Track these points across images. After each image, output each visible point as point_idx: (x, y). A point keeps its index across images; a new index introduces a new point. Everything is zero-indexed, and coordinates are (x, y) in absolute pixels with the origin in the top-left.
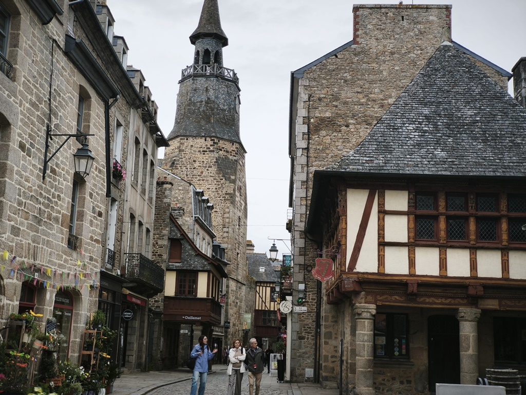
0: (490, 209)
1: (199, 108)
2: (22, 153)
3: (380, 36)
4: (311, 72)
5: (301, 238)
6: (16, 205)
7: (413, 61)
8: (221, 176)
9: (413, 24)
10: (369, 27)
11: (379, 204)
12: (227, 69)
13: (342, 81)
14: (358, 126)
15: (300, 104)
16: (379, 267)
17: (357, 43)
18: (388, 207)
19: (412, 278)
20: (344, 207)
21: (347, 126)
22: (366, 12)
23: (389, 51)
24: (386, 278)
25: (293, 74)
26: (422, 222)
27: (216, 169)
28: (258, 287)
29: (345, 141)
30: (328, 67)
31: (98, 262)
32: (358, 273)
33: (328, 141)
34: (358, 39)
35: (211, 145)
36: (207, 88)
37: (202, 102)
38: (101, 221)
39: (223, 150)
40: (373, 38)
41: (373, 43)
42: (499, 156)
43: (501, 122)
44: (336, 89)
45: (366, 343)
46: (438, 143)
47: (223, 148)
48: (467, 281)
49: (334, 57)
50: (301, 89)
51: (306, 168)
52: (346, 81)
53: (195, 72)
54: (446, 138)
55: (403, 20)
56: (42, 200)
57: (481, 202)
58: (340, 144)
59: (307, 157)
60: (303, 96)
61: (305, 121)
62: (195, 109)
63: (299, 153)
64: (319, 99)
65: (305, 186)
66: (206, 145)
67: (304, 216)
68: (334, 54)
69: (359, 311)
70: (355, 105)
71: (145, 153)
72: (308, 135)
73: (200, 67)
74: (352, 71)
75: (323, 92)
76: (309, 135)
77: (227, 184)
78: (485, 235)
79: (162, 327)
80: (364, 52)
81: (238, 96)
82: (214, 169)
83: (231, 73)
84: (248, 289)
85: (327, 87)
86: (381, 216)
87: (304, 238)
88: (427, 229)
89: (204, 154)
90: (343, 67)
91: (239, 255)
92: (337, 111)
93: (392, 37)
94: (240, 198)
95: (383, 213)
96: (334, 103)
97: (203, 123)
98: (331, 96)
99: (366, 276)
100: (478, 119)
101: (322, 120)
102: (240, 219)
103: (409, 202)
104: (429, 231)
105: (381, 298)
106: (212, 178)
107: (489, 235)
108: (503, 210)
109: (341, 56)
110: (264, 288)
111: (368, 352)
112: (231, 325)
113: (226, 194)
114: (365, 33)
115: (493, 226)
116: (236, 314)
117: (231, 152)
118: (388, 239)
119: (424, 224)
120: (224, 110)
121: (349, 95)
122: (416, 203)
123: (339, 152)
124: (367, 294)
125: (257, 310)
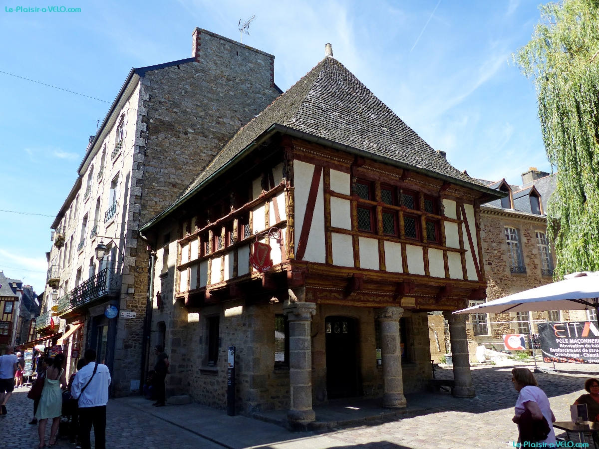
3: (219, 62)
4: (154, 74)
5: (133, 238)
7: (245, 91)
9: (245, 61)
10: (209, 51)
11: (325, 184)
14: (196, 136)
16: (327, 257)
17: (198, 61)
18: (332, 188)
19: (356, 272)
21: (186, 133)
23: (226, 77)
24: (334, 270)
25: (135, 70)
29: (183, 147)
30: (171, 75)
32: (307, 263)
33: (167, 144)
34: (199, 59)
40: (212, 61)
41: (213, 67)
44: (176, 97)
48: (401, 277)
49: (176, 67)
50: (141, 88)
51: (142, 167)
52: (186, 92)
55: (237, 55)
58: (178, 148)
59: (145, 156)
60: (144, 95)
61: (144, 119)
63: (136, 150)
64: (159, 102)
65: (140, 185)
67: (138, 215)
68: (177, 64)
70: (194, 116)
74: (193, 85)
75: (164, 96)
76: (147, 134)
80: (204, 71)
85: (168, 93)
86: (328, 195)
87: (136, 238)
88: (365, 219)
90: (184, 79)
92: (176, 118)
93: (229, 66)
95: (328, 192)
96: (174, 110)
98: (172, 103)
99: (315, 267)
101: (162, 122)
103: (351, 186)
104: (366, 222)
105: (321, 295)
107: (411, 232)
108: (422, 209)
109: (183, 68)
114: (206, 55)
118: (334, 224)
121: (189, 106)
123: (177, 156)
124: (308, 290)
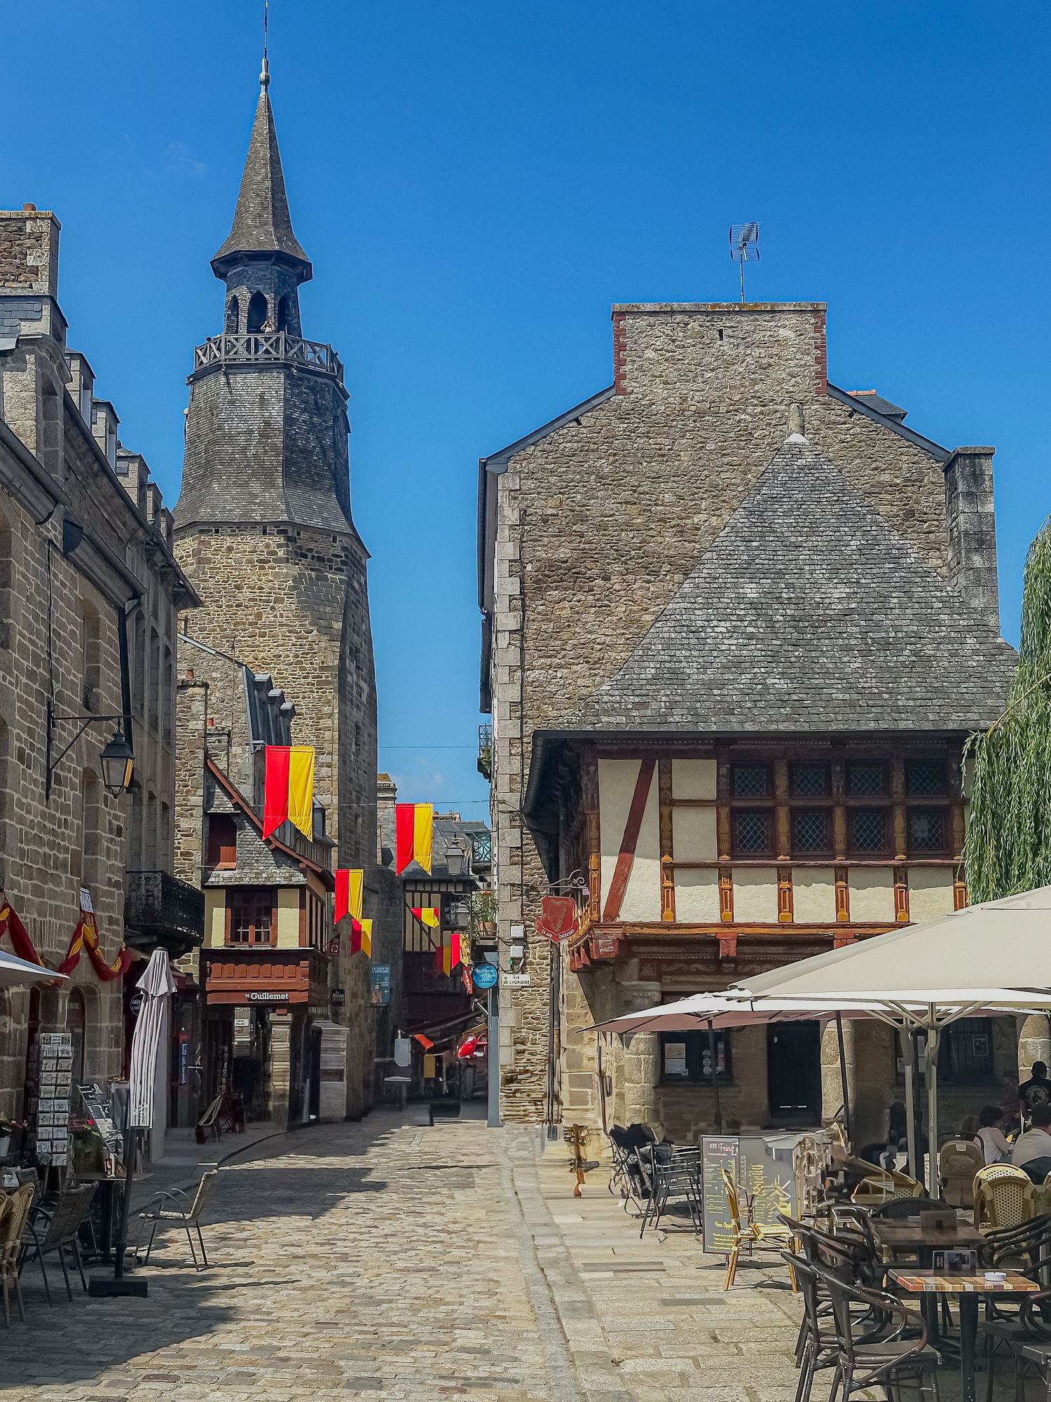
0: (874, 789)
1: (245, 448)
2: (22, 766)
3: (673, 376)
4: (524, 459)
5: (514, 827)
6: (18, 860)
7: (746, 430)
8: (307, 622)
9: (742, 347)
10: (650, 354)
11: (660, 789)
12: (312, 345)
13: (593, 477)
14: (630, 577)
15: (503, 531)
16: (663, 911)
17: (623, 392)
18: (677, 794)
19: (726, 930)
20: (593, 796)
21: (607, 579)
22: (641, 323)
23: (693, 408)
24: (676, 932)
25: (484, 465)
26: (745, 820)
27: (293, 607)
28: (409, 895)
29: (603, 608)
30: (561, 447)
31: (119, 925)
32: (623, 924)
33: (565, 613)
34: (624, 383)
35: (279, 546)
36: (262, 396)
37: (250, 432)
38: (121, 844)
39: (309, 555)
40: (657, 380)
41: (660, 390)
42: (890, 685)
43: (897, 611)
44: (579, 496)
45: (642, 1057)
46: (775, 657)
47: (310, 550)
48: (830, 932)
49: (575, 424)
50: (503, 498)
51: (519, 674)
52: (600, 477)
53: (231, 355)
54: (790, 648)
55: (721, 339)
56: (45, 837)
57: (856, 777)
58: (591, 618)
59: (522, 649)
60: (509, 514)
61: (513, 568)
62: (233, 453)
63: (502, 641)
64: (542, 519)
65: (518, 714)
66: (267, 546)
67: (519, 779)
68: (574, 416)
69: (628, 997)
70: (622, 530)
71: (155, 635)
72: (522, 602)
73: (243, 341)
74: (615, 455)
75: (551, 502)
76: (523, 600)
77: (323, 644)
78: (865, 840)
79: (199, 1021)
80: (639, 411)
81: (344, 412)
82: (289, 606)
83: (323, 355)
84: (385, 902)
85: (560, 493)
86: (666, 810)
87: (519, 827)
88: (755, 833)
89: (262, 568)
90: (593, 446)
91: (360, 820)
92: (582, 546)
93: (700, 379)
94: (358, 675)
95: (668, 802)
96: (576, 529)
97: (256, 488)
98: (569, 513)
99: (639, 930)
100: (853, 606)
101: (551, 565)
102: (358, 727)
103: (718, 783)
104: (759, 837)
105: (670, 969)
106: (285, 629)
107: (872, 840)
108: (897, 793)
109: (589, 421)
110: (425, 896)
111: (646, 1074)
112: (348, 994)
113: (322, 669)
114: (640, 368)
115: (879, 823)
116: (357, 967)
117: (330, 560)
118: (680, 855)
119: (748, 824)
120: (307, 452)
121: (610, 505)
122: (732, 781)
123: (589, 636)
124: (643, 962)
125: (409, 952)
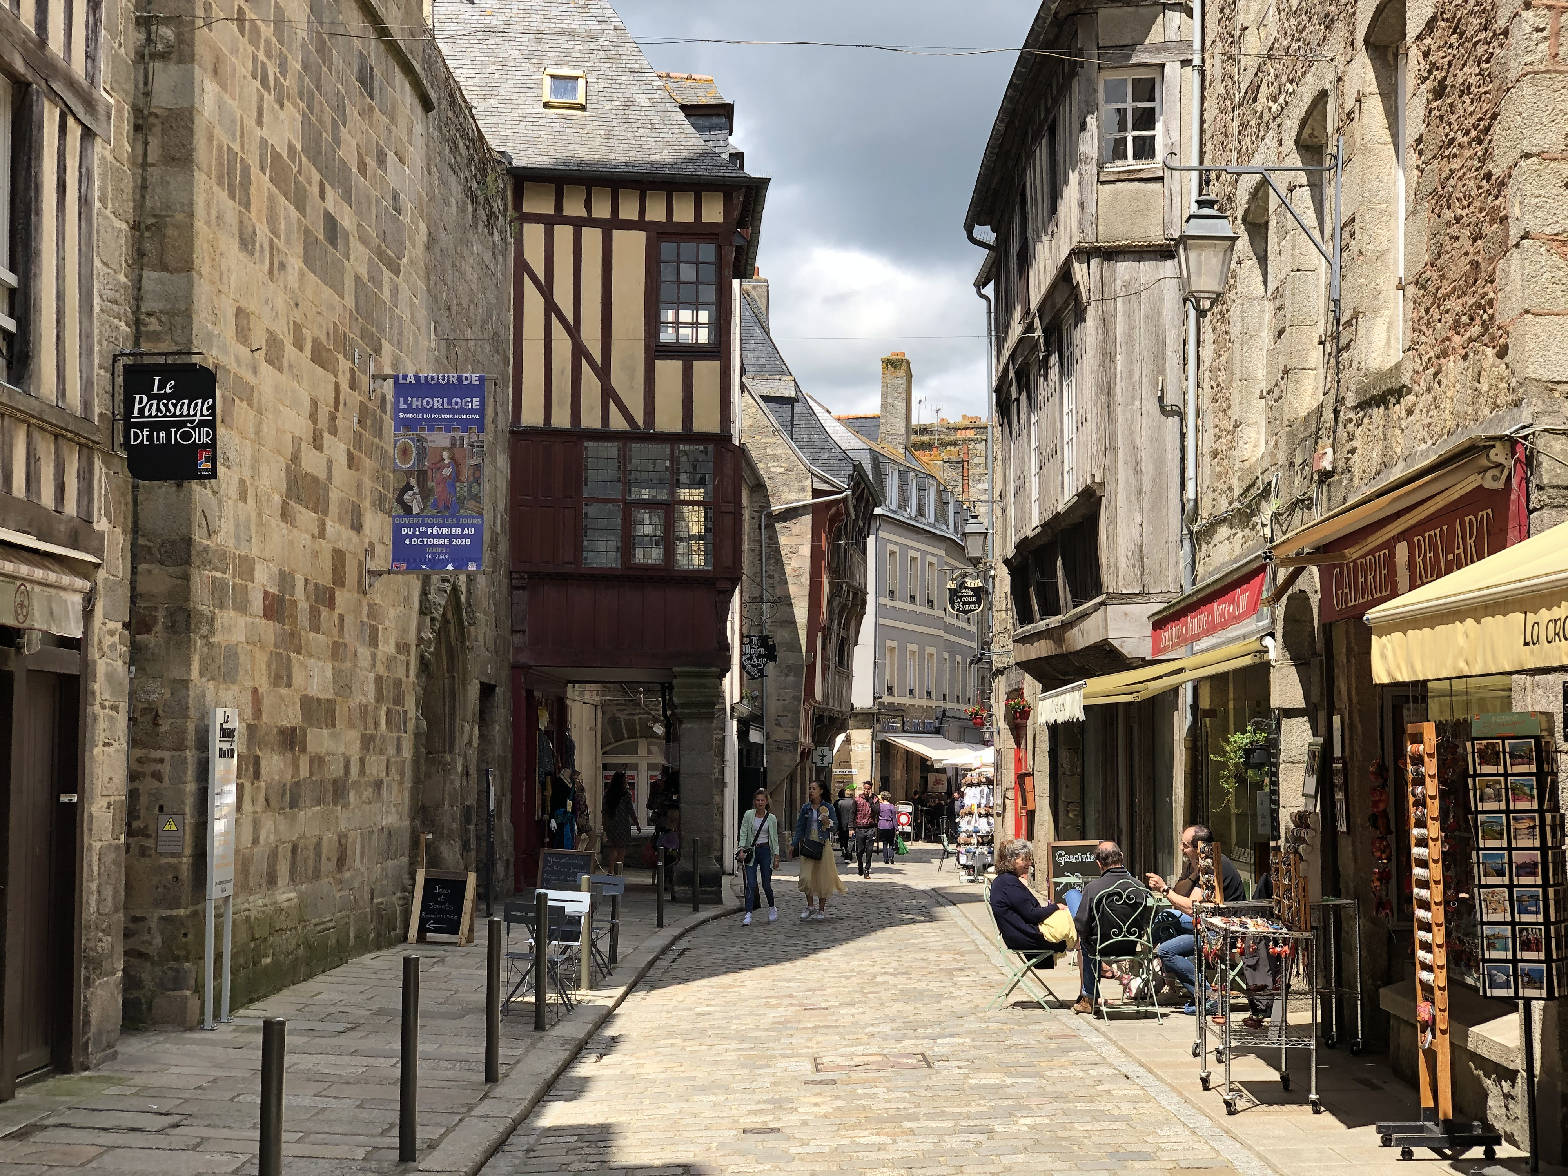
28: (534, 234)
125: (532, 431)
